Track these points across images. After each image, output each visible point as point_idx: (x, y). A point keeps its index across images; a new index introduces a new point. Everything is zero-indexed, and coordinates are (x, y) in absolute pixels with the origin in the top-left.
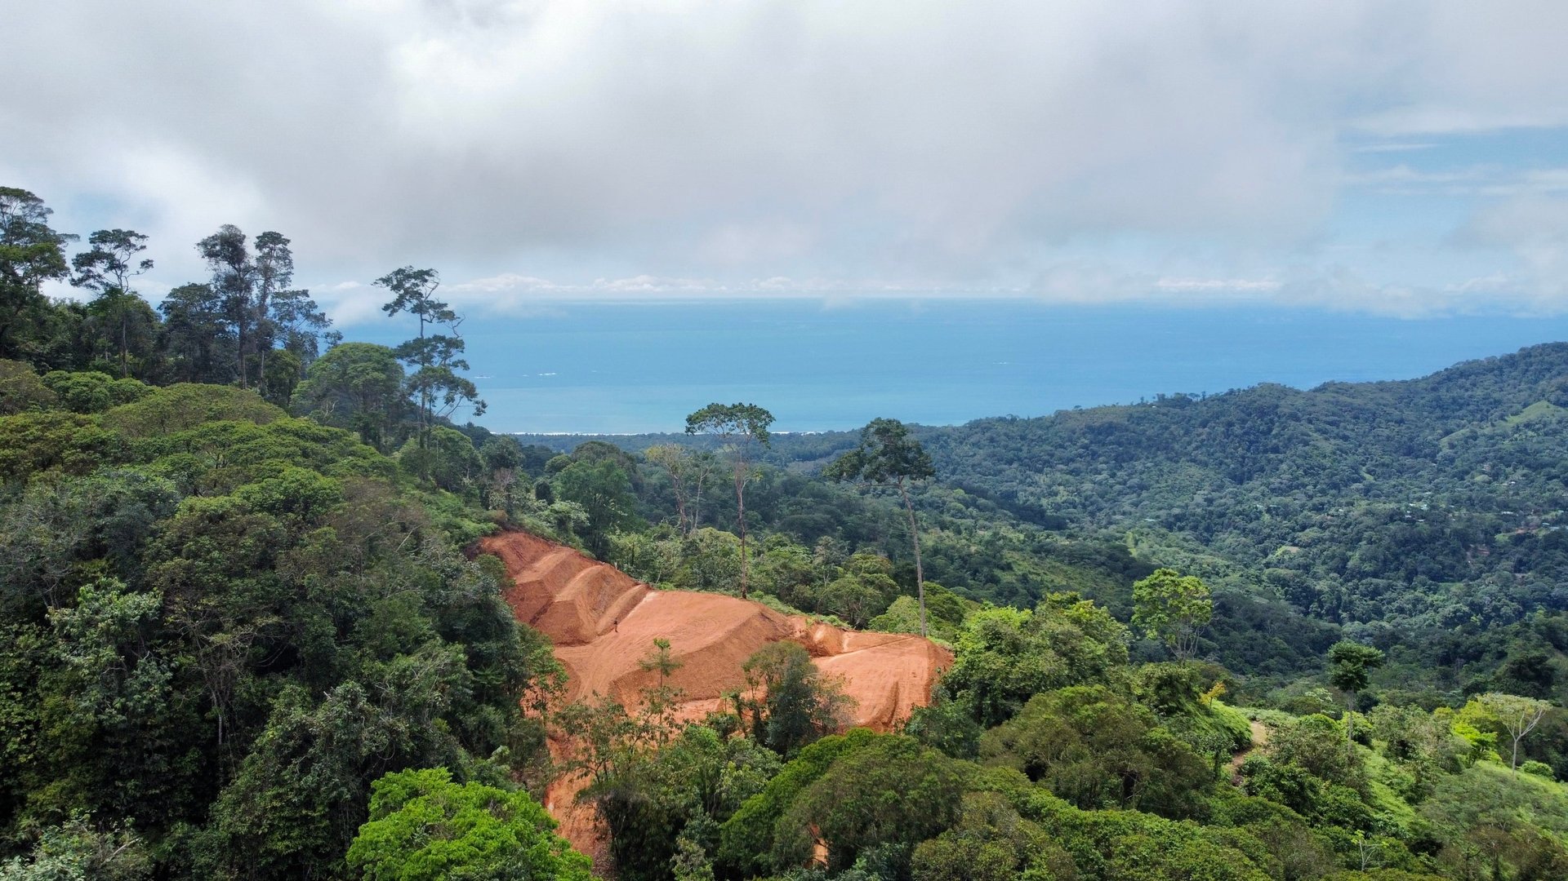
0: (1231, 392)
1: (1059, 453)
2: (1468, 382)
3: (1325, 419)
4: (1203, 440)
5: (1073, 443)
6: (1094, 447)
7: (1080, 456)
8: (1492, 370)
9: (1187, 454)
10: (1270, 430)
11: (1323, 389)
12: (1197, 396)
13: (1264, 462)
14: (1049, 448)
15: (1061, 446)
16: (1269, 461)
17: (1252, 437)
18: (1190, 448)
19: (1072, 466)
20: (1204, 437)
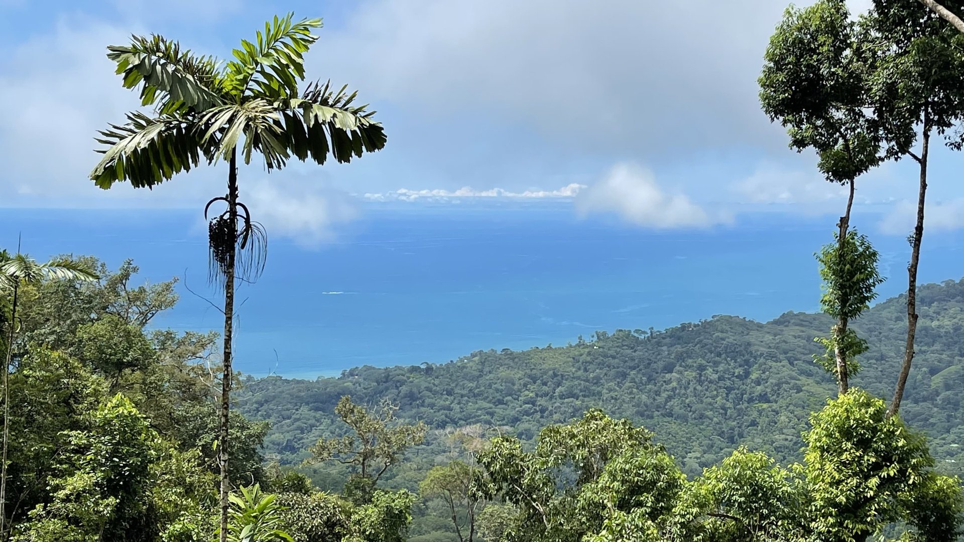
0: (684, 327)
1: (499, 410)
2: (932, 310)
3: (803, 357)
4: (674, 389)
5: (516, 396)
6: (541, 401)
7: (527, 413)
8: (953, 296)
9: (658, 408)
10: (747, 374)
11: (784, 321)
12: (644, 332)
13: (755, 414)
14: (486, 405)
15: (501, 402)
16: (760, 412)
17: (728, 383)
18: (660, 400)
19: (522, 426)
20: (674, 384)
